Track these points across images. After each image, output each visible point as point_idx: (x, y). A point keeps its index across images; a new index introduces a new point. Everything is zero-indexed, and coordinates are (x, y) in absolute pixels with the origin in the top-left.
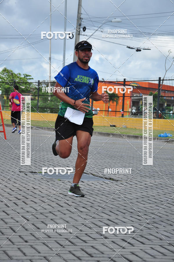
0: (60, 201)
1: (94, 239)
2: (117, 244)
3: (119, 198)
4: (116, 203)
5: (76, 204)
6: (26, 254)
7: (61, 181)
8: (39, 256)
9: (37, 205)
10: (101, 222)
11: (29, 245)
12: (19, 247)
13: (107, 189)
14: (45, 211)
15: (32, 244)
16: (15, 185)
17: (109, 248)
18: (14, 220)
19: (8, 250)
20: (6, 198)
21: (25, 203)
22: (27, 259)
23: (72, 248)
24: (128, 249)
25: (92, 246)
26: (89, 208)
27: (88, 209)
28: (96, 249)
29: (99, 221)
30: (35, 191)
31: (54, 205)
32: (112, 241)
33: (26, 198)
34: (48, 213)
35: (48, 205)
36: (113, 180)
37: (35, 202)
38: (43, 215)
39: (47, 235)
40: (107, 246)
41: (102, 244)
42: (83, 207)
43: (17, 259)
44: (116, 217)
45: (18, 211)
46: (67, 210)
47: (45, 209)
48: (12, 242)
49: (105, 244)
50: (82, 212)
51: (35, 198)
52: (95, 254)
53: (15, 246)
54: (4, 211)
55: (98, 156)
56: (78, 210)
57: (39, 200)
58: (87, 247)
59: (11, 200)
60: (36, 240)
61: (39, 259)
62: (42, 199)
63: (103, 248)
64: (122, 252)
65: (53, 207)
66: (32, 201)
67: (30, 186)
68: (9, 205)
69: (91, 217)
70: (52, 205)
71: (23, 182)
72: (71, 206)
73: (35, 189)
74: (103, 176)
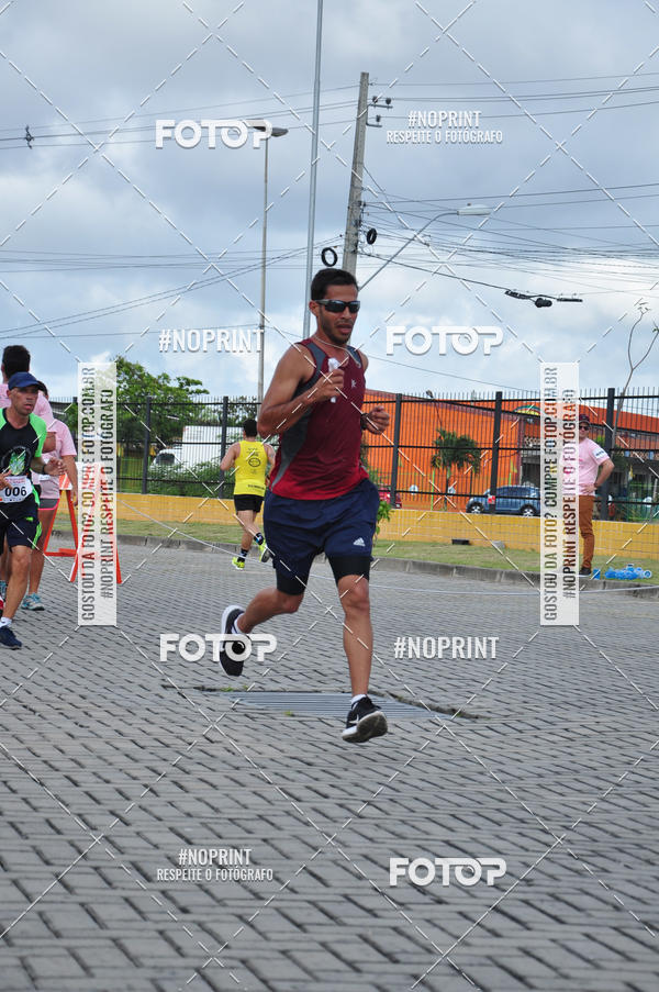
0: (293, 781)
1: (402, 905)
3: (481, 773)
4: (470, 788)
5: (342, 790)
6: (185, 951)
7: (293, 716)
9: (219, 793)
10: (424, 849)
11: (194, 922)
12: (161, 927)
13: (443, 742)
14: (244, 814)
15: (203, 918)
16: (148, 728)
17: (449, 934)
18: (146, 839)
20: (121, 770)
21: (181, 787)
22: (187, 968)
23: (330, 934)
24: (509, 937)
25: (395, 929)
26: (385, 806)
27: (380, 809)
28: (409, 938)
29: (419, 846)
30: (211, 749)
31: (271, 793)
32: (461, 913)
33: (184, 771)
34: (252, 820)
35: (255, 793)
36: (462, 714)
37: (211, 785)
38: (239, 826)
39: (251, 891)
40: (442, 929)
41: (428, 921)
42: (367, 803)
44: (472, 836)
45: (158, 811)
46: (315, 810)
47: (245, 807)
48: (140, 913)
49: (437, 922)
50: (361, 817)
51: (213, 770)
52: (405, 952)
53: (149, 925)
54: (113, 813)
56: (349, 810)
57: (227, 777)
58: (378, 930)
59: (134, 778)
60: (213, 906)
62: (234, 774)
64: (492, 946)
65: (269, 802)
66: (201, 780)
67: (197, 734)
68: (129, 794)
69: (393, 833)
70: (264, 795)
71: (175, 719)
72: (326, 797)
73: (212, 742)
74: (431, 702)
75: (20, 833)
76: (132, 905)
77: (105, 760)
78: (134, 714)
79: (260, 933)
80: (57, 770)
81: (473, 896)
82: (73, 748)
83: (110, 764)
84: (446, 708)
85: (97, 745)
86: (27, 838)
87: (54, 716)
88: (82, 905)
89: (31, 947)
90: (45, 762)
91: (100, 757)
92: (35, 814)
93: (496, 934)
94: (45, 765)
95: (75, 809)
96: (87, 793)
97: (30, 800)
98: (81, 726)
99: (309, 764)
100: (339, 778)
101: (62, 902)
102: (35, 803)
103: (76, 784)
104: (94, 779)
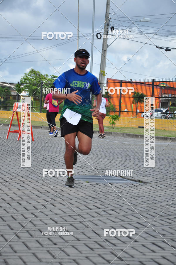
0: (89, 203)
1: (124, 242)
2: (148, 248)
3: (149, 201)
4: (145, 205)
5: (105, 206)
6: (55, 257)
7: (89, 183)
8: (68, 259)
9: (65, 207)
10: (130, 225)
11: (58, 248)
12: (48, 249)
13: (136, 191)
14: (73, 214)
15: (61, 247)
16: (43, 187)
17: (139, 252)
18: (43, 222)
19: (37, 253)
20: (34, 200)
21: (54, 205)
22: (56, 262)
23: (101, 251)
24: (158, 253)
25: (122, 250)
26: (118, 211)
27: (117, 212)
28: (126, 253)
29: (129, 224)
30: (63, 193)
31: (82, 207)
32: (142, 245)
33: (54, 200)
34: (76, 215)
35: (77, 207)
36: (142, 182)
37: (63, 205)
38: (72, 217)
39: (76, 238)
40: (137, 250)
41: (132, 247)
42: (112, 210)
43: (46, 262)
44: (146, 220)
45: (47, 213)
46: (96, 212)
47: (74, 212)
48: (41, 245)
49: (135, 248)
50: (110, 215)
51: (64, 200)
52: (125, 257)
53: (44, 249)
54: (32, 214)
55: (127, 158)
56: (107, 212)
57: (68, 202)
58: (116, 250)
59: (39, 203)
60: (64, 243)
61: (68, 262)
62: (70, 201)
63: (132, 252)
64: (152, 255)
65: (81, 210)
66: (60, 203)
67: (59, 188)
68: (37, 207)
69: (121, 220)
70: (80, 208)
71: (51, 184)
72: (99, 208)
73: (63, 191)
74: (132, 178)
75: (3, 220)
76: (39, 242)
77: (30, 197)
78: (39, 182)
79: (79, 251)
80: (14, 200)
81: (146, 240)
82: (19, 193)
83: (31, 198)
84: (137, 180)
85: (27, 192)
86: (5, 222)
87: (13, 183)
88: (23, 242)
89: (7, 256)
90: (11, 198)
91: (28, 196)
92: (8, 214)
93: (154, 252)
94: (11, 199)
95: (20, 212)
96: (24, 207)
97: (6, 210)
98: (22, 186)
99: (94, 198)
100: (103, 202)
101: (17, 242)
102: (8, 210)
103: (20, 204)
104: (26, 203)
